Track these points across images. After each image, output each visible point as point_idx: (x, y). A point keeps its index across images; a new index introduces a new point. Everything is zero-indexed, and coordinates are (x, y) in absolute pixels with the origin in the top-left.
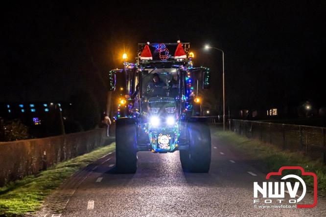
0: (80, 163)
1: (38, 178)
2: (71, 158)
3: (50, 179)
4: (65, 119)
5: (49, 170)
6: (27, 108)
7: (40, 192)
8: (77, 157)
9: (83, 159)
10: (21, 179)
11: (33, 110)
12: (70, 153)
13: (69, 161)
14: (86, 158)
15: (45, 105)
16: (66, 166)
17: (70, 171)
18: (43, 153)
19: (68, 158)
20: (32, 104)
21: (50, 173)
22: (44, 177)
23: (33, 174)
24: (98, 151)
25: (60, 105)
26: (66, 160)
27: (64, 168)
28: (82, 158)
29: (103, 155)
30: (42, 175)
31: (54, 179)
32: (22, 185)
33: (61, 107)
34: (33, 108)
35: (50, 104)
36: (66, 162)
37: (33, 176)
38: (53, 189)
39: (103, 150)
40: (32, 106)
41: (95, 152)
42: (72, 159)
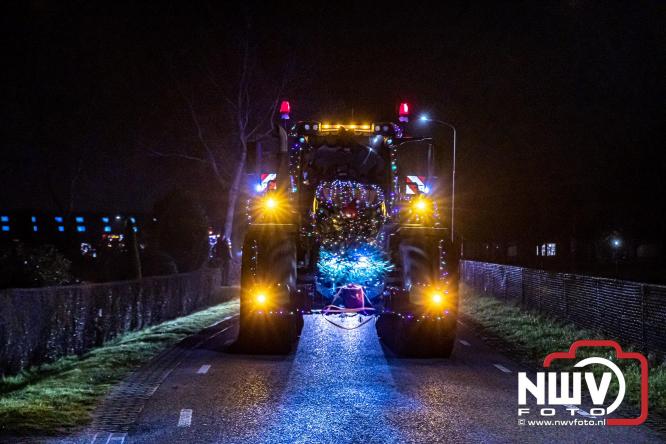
0: (168, 335)
1: (86, 361)
2: (150, 325)
3: (108, 364)
4: (143, 247)
5: (107, 346)
6: (71, 225)
7: (88, 388)
8: (164, 324)
9: (174, 328)
10: (50, 362)
11: (80, 229)
12: (150, 314)
13: (147, 331)
14: (180, 327)
15: (106, 220)
16: (140, 340)
17: (148, 350)
18: (98, 312)
19: (146, 325)
20: (79, 216)
21: (109, 352)
22: (96, 359)
23: (75, 353)
24: (205, 312)
25: (133, 220)
26: (141, 329)
27: (137, 343)
28: (172, 324)
29: (214, 320)
30: (93, 355)
31: (115, 365)
32: (53, 374)
33: (137, 224)
34: (81, 224)
35: (114, 218)
36: (140, 333)
37: (75, 357)
38: (113, 383)
39: (214, 312)
40: (80, 220)
41: (199, 314)
42: (154, 327)
